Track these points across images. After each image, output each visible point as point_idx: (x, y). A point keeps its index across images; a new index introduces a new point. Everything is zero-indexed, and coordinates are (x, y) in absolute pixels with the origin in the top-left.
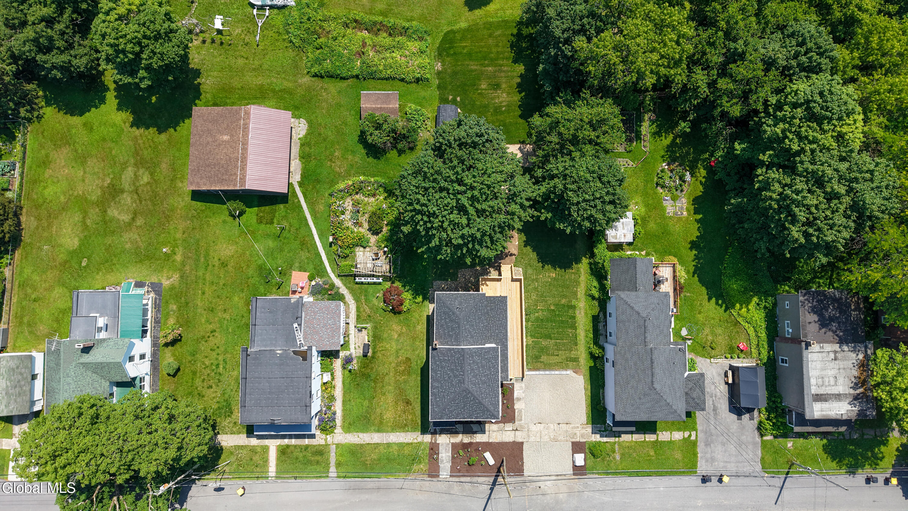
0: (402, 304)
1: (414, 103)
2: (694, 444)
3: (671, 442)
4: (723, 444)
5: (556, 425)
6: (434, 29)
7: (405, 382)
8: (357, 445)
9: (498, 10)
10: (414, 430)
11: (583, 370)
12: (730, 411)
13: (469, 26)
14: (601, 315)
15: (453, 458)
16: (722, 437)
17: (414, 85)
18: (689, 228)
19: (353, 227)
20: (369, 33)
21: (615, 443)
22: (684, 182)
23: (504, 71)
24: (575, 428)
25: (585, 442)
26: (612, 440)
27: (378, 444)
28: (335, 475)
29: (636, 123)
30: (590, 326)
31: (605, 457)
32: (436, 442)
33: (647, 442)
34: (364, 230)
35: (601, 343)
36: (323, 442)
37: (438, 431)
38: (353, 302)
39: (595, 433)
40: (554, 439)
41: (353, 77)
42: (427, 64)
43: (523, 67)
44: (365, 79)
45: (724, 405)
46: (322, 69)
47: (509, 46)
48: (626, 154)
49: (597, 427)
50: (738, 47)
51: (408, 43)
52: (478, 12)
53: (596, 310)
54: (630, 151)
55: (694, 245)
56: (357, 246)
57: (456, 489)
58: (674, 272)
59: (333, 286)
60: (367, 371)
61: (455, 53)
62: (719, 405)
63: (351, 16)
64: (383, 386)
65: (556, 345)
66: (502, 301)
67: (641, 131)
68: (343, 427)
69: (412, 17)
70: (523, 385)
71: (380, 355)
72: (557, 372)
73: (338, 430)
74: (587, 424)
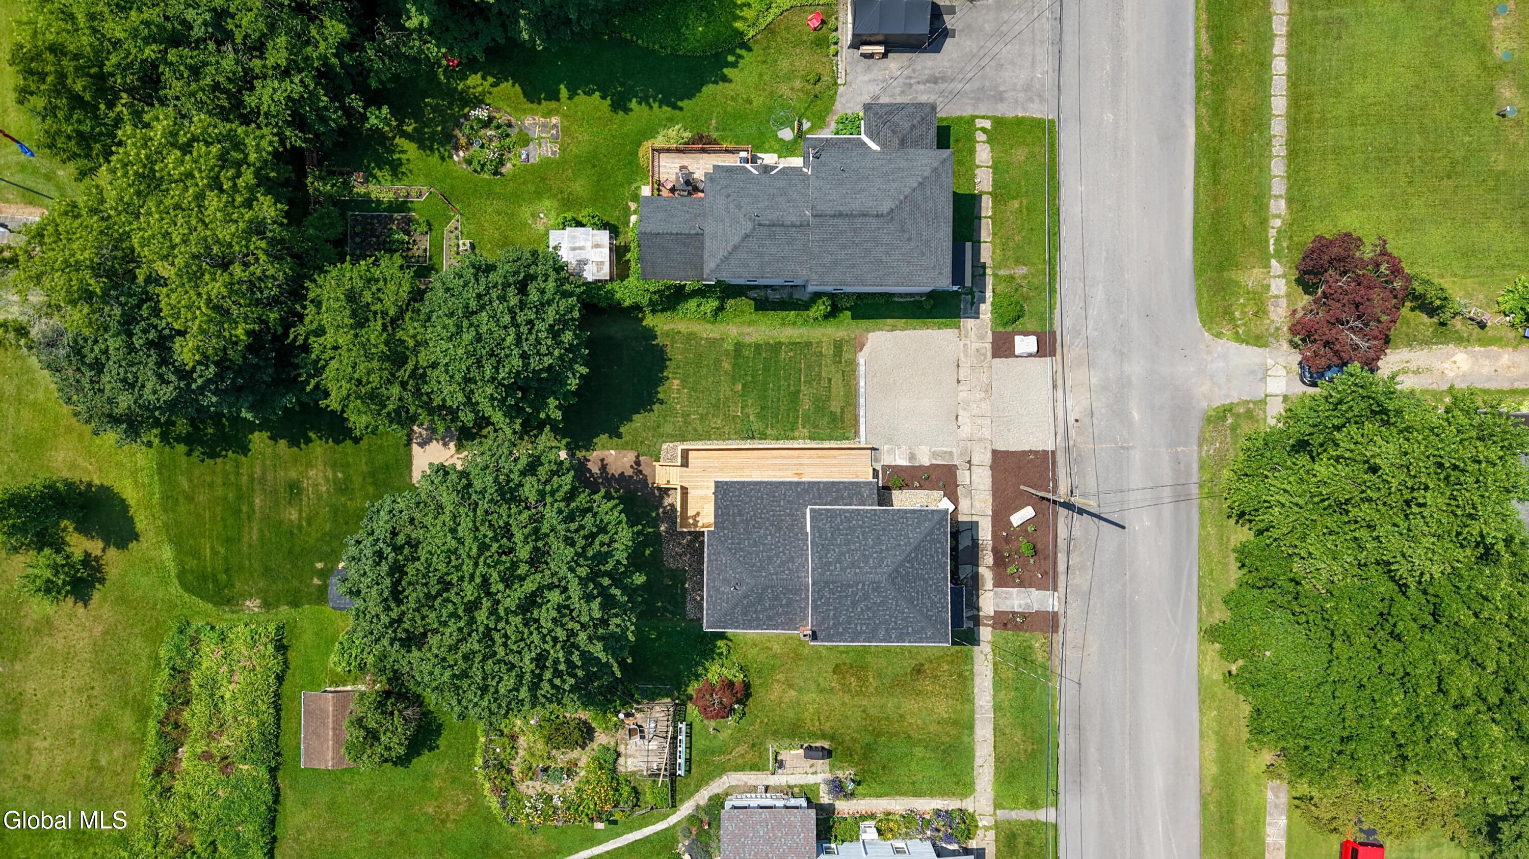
0: (731, 684)
1: (328, 654)
2: (999, 122)
3: (995, 167)
4: (1000, 67)
5: (960, 388)
6: (176, 613)
7: (879, 675)
8: (996, 768)
9: (136, 482)
10: (969, 659)
11: (858, 332)
12: (938, 50)
13: (170, 540)
14: (754, 294)
15: (1021, 585)
16: (987, 69)
17: (291, 654)
18: (583, 112)
19: (577, 779)
20: (182, 745)
21: (995, 275)
22: (491, 119)
23: (264, 473)
24: (966, 351)
25: (993, 333)
26: (989, 281)
27: (995, 729)
28: (1052, 811)
29: (371, 210)
30: (774, 316)
31: (1022, 295)
32: (993, 618)
33: (994, 213)
34: (584, 758)
35: (806, 297)
36: (991, 834)
37: (970, 613)
38: (725, 777)
39: (978, 313)
40: (986, 391)
41: (274, 778)
42: (248, 629)
43: (256, 433)
44: (278, 754)
45: (926, 62)
46: (257, 842)
47: (212, 462)
48: (434, 233)
49: (965, 309)
50: (200, 21)
51: (204, 667)
52: (141, 523)
53: (745, 304)
54: (429, 224)
55: (620, 105)
56: (614, 770)
57: (1080, 580)
58: (668, 151)
59: (693, 818)
60: (859, 750)
61: (227, 571)
62: (926, 72)
63: (147, 782)
64: (887, 718)
65: (810, 383)
66: (723, 490)
67: (390, 201)
68: (963, 796)
69: (150, 657)
70: (886, 447)
71: (828, 724)
72: (862, 383)
73: (968, 805)
74: (959, 328)
